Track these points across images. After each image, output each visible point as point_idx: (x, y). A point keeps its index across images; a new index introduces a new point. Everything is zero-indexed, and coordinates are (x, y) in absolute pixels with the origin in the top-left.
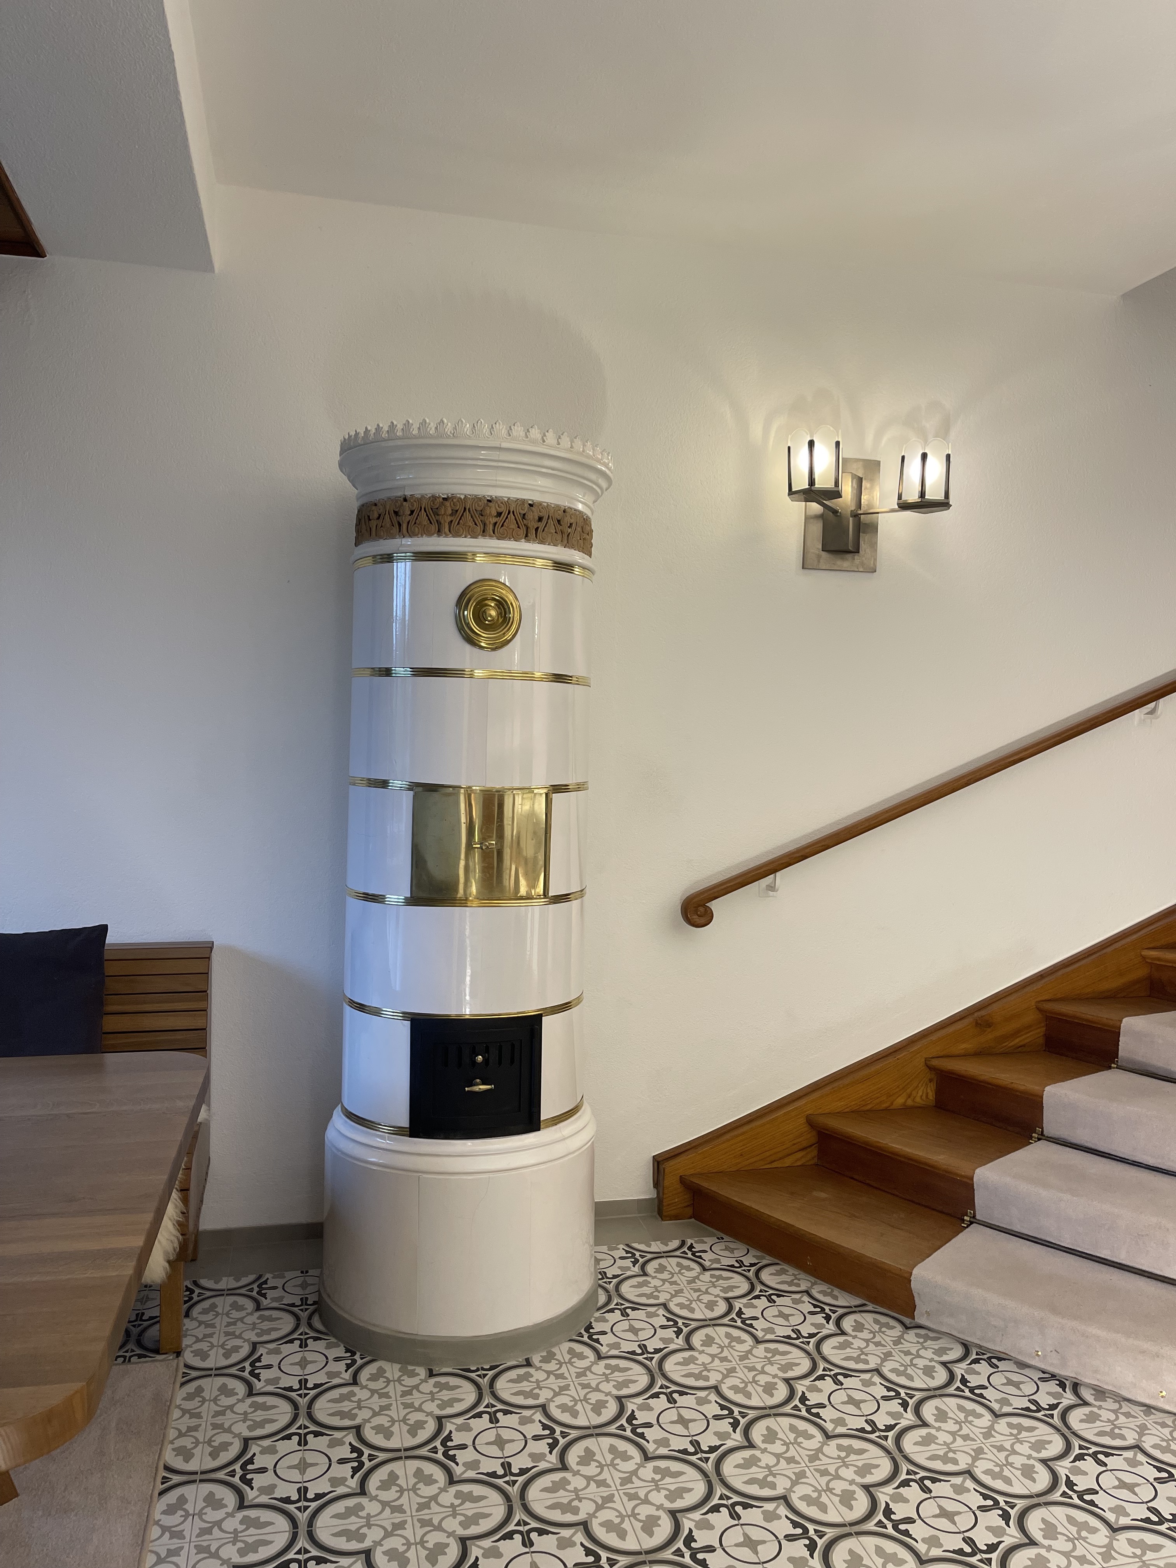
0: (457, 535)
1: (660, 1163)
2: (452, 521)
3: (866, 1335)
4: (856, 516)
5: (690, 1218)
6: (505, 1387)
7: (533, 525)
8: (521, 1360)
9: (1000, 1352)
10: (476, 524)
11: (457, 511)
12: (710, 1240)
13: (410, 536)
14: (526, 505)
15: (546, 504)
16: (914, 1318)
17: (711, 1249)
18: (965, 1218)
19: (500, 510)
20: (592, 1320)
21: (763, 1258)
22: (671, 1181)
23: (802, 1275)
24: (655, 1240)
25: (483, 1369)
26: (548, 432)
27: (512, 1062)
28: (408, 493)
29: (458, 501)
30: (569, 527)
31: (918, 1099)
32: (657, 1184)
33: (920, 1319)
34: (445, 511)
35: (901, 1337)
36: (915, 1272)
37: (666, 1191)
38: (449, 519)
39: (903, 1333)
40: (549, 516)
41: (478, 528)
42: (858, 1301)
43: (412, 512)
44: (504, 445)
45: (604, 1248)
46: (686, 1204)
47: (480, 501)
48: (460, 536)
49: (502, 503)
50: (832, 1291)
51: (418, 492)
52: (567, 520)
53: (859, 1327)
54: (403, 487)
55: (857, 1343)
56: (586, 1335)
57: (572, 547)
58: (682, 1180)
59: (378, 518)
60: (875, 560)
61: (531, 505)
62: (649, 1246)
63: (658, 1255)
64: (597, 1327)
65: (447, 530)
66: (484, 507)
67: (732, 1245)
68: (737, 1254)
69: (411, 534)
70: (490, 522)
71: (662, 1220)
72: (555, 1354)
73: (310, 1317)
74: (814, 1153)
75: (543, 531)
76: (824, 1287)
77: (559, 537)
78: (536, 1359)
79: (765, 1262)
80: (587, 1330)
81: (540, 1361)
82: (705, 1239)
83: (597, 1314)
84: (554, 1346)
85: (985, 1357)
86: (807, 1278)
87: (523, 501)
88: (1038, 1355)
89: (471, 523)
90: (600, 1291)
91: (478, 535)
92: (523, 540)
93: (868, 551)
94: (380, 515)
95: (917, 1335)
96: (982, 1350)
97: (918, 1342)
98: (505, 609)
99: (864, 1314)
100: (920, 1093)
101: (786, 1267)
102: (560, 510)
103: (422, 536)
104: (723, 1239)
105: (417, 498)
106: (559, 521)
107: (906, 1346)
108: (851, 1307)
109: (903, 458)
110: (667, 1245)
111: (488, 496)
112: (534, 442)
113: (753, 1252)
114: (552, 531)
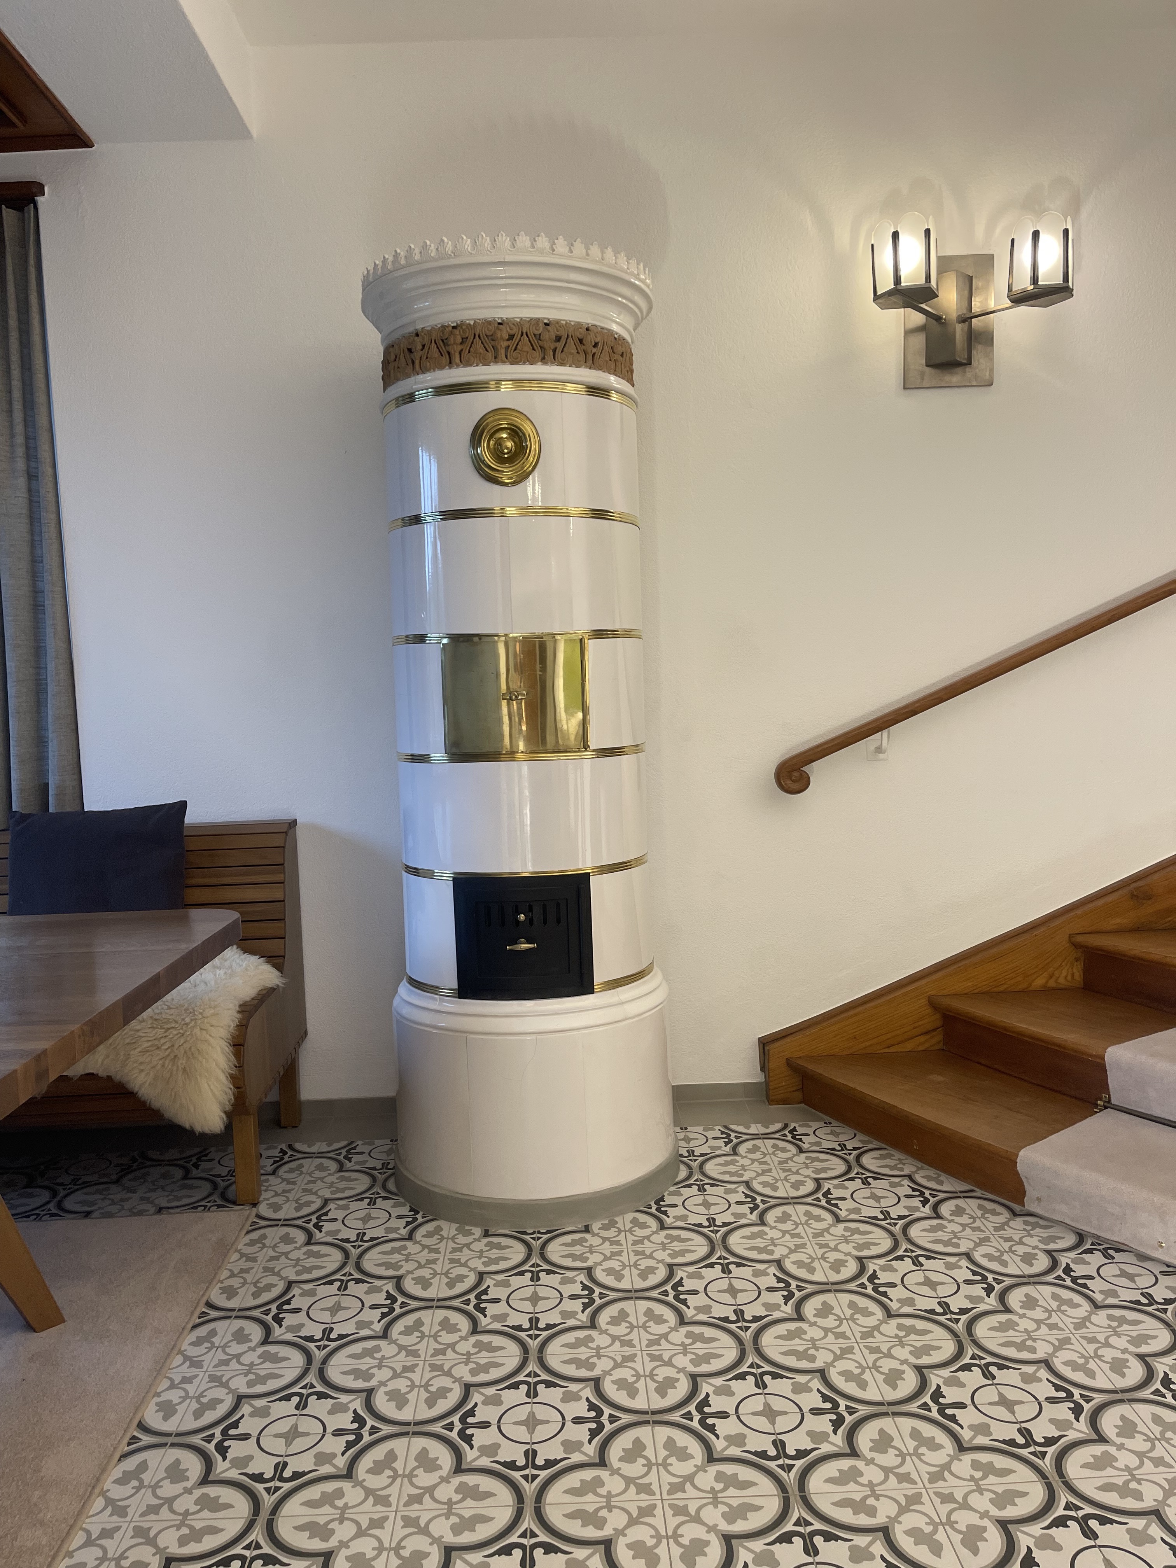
0: (468, 364)
1: (765, 1043)
2: (462, 350)
3: (965, 1219)
4: (966, 319)
5: (800, 1103)
6: (556, 1251)
7: (549, 345)
8: (580, 1226)
9: (1119, 1242)
10: (487, 350)
11: (467, 338)
12: (815, 1125)
13: (423, 373)
14: (541, 325)
15: (564, 322)
16: (1024, 1206)
17: (814, 1133)
18: (1099, 1102)
19: (512, 332)
20: (666, 1194)
21: (870, 1142)
22: (777, 1063)
23: (910, 1160)
24: (756, 1123)
25: (539, 1232)
26: (557, 239)
27: (559, 921)
28: (419, 327)
29: (467, 328)
30: (594, 346)
31: (1062, 980)
32: (763, 1068)
33: (1031, 1205)
34: (454, 340)
35: (1006, 1223)
36: (1022, 1153)
37: (771, 1075)
38: (459, 348)
39: (1009, 1220)
40: (568, 335)
41: (490, 354)
42: (967, 1187)
43: (424, 346)
44: (508, 258)
45: (700, 1129)
46: (794, 1089)
47: (490, 325)
48: (471, 365)
49: (514, 324)
50: (939, 1176)
51: (428, 324)
52: (590, 339)
53: (959, 1212)
54: (414, 322)
55: (951, 1227)
56: (654, 1207)
57: (600, 368)
58: (789, 1063)
59: (395, 360)
60: (992, 370)
61: (546, 324)
62: (748, 1128)
63: (755, 1137)
64: (669, 1200)
65: (457, 360)
66: (495, 331)
67: (838, 1130)
68: (842, 1138)
69: (424, 370)
70: (501, 346)
71: (770, 1104)
72: (617, 1223)
73: (386, 1180)
74: (938, 1037)
75: (562, 352)
76: (931, 1172)
77: (582, 357)
78: (596, 1227)
79: (870, 1146)
80: (657, 1203)
81: (600, 1229)
82: (810, 1123)
83: (672, 1189)
84: (618, 1215)
85: (1101, 1247)
86: (914, 1163)
87: (538, 321)
88: (1162, 1247)
89: (481, 350)
90: (682, 1167)
91: (490, 362)
92: (540, 363)
93: (981, 360)
94: (396, 356)
95: (1026, 1223)
96: (1098, 1241)
97: (1025, 1230)
98: (520, 437)
99: (967, 1200)
100: (1064, 974)
101: (893, 1152)
102: (581, 328)
103: (434, 370)
104: (830, 1123)
105: (428, 331)
106: (581, 341)
107: (1008, 1232)
108: (956, 1193)
109: (1013, 241)
110: (768, 1128)
111: (499, 318)
112: (542, 252)
113: (860, 1136)
114: (573, 351)
